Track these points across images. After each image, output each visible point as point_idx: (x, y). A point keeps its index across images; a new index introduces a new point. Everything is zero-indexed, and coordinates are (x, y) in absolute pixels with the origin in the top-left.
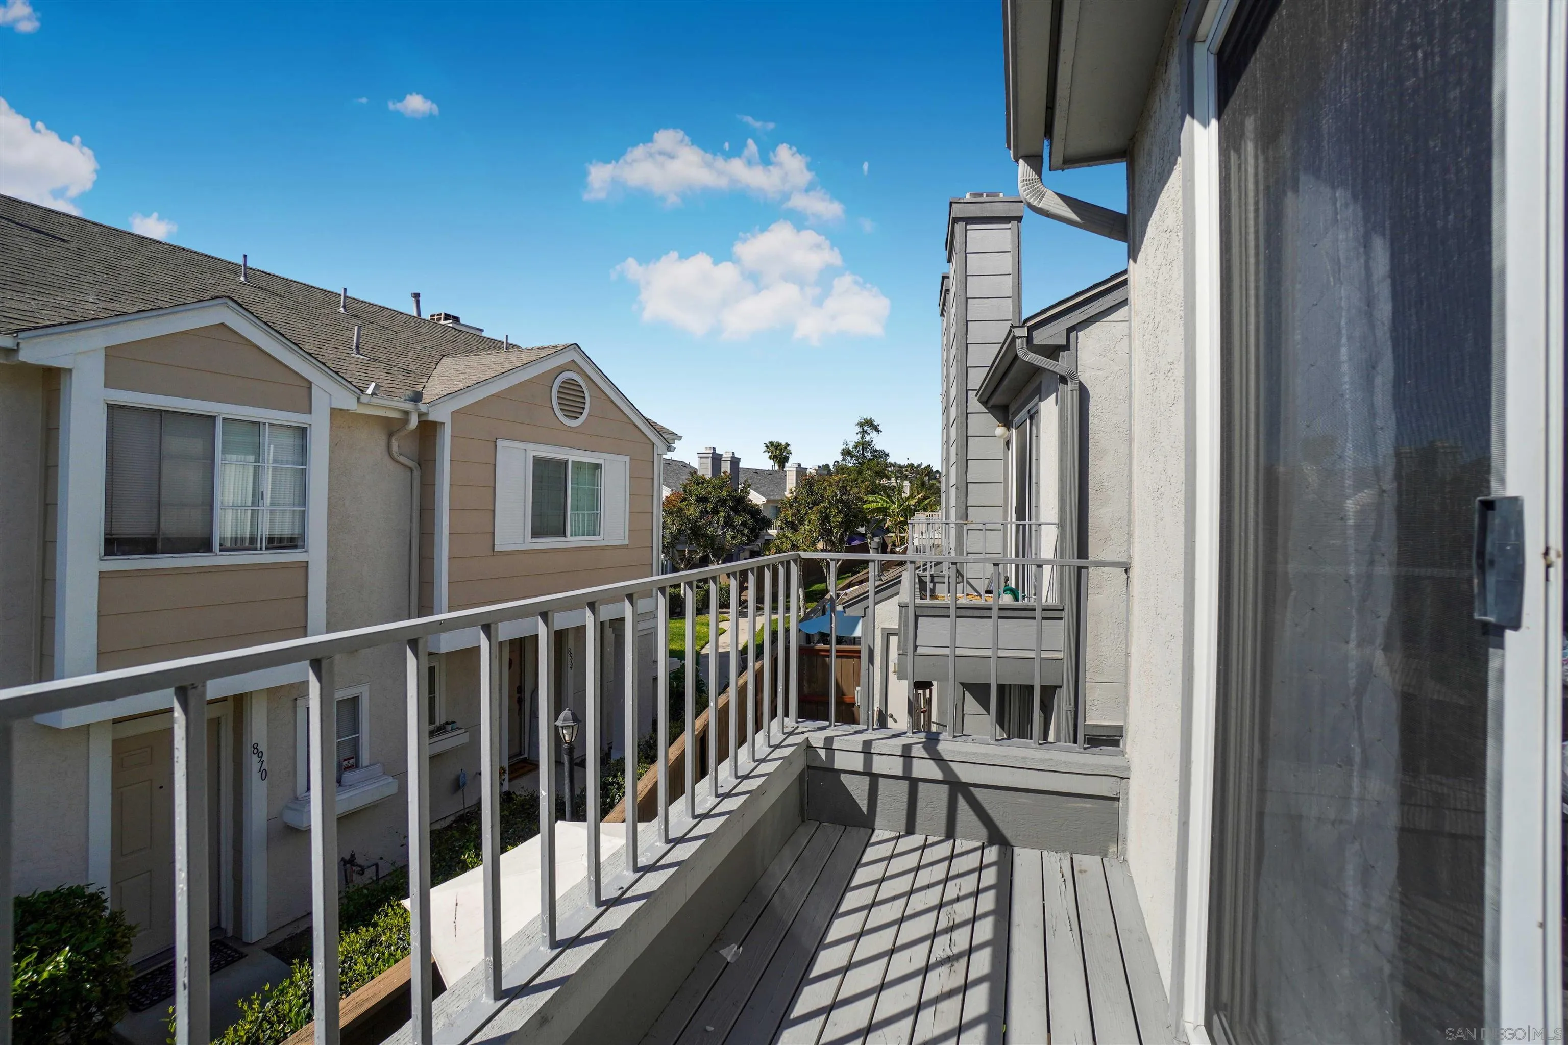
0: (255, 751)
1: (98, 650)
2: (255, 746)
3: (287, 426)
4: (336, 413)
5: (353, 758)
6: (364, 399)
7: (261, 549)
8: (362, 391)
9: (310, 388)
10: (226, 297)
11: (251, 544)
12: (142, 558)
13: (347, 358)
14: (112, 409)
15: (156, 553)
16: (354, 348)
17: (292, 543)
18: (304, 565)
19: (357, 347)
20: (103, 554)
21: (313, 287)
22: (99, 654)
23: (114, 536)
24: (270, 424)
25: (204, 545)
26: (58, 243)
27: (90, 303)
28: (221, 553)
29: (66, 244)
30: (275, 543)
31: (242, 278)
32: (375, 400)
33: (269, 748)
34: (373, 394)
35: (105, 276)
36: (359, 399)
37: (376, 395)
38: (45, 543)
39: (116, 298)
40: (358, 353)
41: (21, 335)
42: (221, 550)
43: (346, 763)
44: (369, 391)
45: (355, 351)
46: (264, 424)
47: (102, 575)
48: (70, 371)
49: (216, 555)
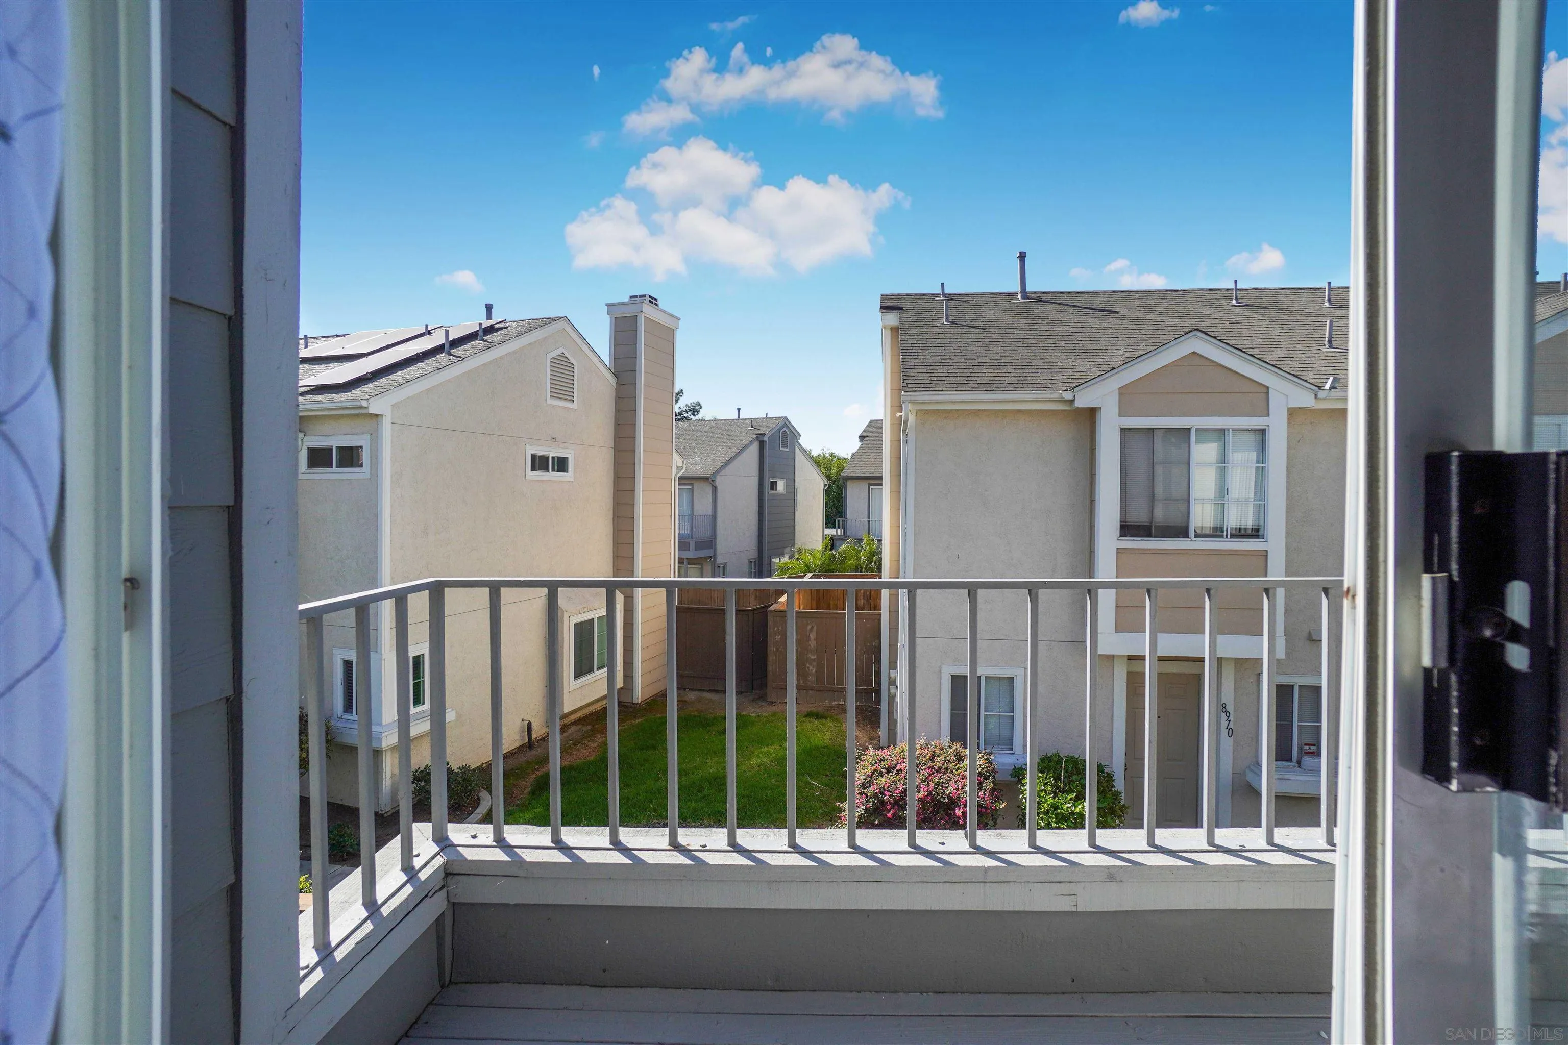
0: (1224, 710)
1: (1117, 604)
2: (1224, 705)
3: (1248, 430)
4: (1293, 413)
5: (1314, 745)
6: (1321, 394)
7: (1227, 537)
8: (1320, 388)
9: (1268, 393)
10: (1195, 330)
11: (1217, 532)
12: (1142, 540)
13: (1316, 355)
14: (1124, 431)
15: (1150, 537)
16: (1326, 342)
17: (1256, 533)
18: (1265, 554)
19: (1330, 342)
20: (1119, 536)
21: (1302, 289)
22: (1117, 607)
23: (1127, 523)
24: (1233, 430)
25: (1182, 531)
26: (1112, 315)
27: (1122, 353)
28: (1196, 539)
29: (1117, 315)
30: (1240, 533)
31: (1234, 302)
32: (1334, 393)
33: (1235, 711)
34: (1333, 387)
35: (1134, 331)
36: (1316, 395)
37: (1335, 388)
38: (1091, 526)
39: (1136, 348)
40: (1331, 346)
41: (1076, 390)
42: (1195, 536)
43: (1307, 747)
44: (1327, 386)
45: (1327, 345)
46: (1228, 429)
47: (1119, 551)
48: (1100, 408)
49: (1192, 541)
